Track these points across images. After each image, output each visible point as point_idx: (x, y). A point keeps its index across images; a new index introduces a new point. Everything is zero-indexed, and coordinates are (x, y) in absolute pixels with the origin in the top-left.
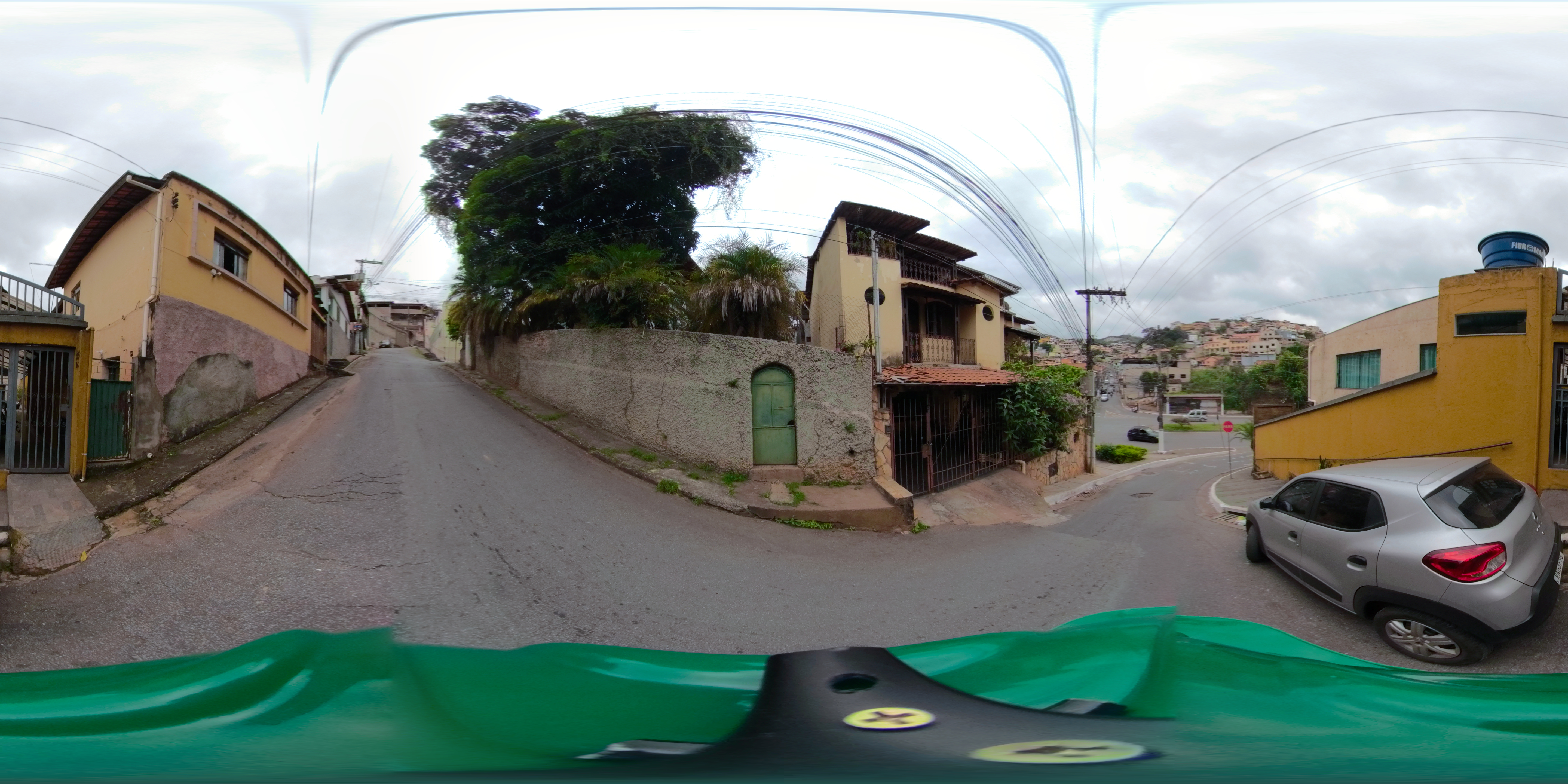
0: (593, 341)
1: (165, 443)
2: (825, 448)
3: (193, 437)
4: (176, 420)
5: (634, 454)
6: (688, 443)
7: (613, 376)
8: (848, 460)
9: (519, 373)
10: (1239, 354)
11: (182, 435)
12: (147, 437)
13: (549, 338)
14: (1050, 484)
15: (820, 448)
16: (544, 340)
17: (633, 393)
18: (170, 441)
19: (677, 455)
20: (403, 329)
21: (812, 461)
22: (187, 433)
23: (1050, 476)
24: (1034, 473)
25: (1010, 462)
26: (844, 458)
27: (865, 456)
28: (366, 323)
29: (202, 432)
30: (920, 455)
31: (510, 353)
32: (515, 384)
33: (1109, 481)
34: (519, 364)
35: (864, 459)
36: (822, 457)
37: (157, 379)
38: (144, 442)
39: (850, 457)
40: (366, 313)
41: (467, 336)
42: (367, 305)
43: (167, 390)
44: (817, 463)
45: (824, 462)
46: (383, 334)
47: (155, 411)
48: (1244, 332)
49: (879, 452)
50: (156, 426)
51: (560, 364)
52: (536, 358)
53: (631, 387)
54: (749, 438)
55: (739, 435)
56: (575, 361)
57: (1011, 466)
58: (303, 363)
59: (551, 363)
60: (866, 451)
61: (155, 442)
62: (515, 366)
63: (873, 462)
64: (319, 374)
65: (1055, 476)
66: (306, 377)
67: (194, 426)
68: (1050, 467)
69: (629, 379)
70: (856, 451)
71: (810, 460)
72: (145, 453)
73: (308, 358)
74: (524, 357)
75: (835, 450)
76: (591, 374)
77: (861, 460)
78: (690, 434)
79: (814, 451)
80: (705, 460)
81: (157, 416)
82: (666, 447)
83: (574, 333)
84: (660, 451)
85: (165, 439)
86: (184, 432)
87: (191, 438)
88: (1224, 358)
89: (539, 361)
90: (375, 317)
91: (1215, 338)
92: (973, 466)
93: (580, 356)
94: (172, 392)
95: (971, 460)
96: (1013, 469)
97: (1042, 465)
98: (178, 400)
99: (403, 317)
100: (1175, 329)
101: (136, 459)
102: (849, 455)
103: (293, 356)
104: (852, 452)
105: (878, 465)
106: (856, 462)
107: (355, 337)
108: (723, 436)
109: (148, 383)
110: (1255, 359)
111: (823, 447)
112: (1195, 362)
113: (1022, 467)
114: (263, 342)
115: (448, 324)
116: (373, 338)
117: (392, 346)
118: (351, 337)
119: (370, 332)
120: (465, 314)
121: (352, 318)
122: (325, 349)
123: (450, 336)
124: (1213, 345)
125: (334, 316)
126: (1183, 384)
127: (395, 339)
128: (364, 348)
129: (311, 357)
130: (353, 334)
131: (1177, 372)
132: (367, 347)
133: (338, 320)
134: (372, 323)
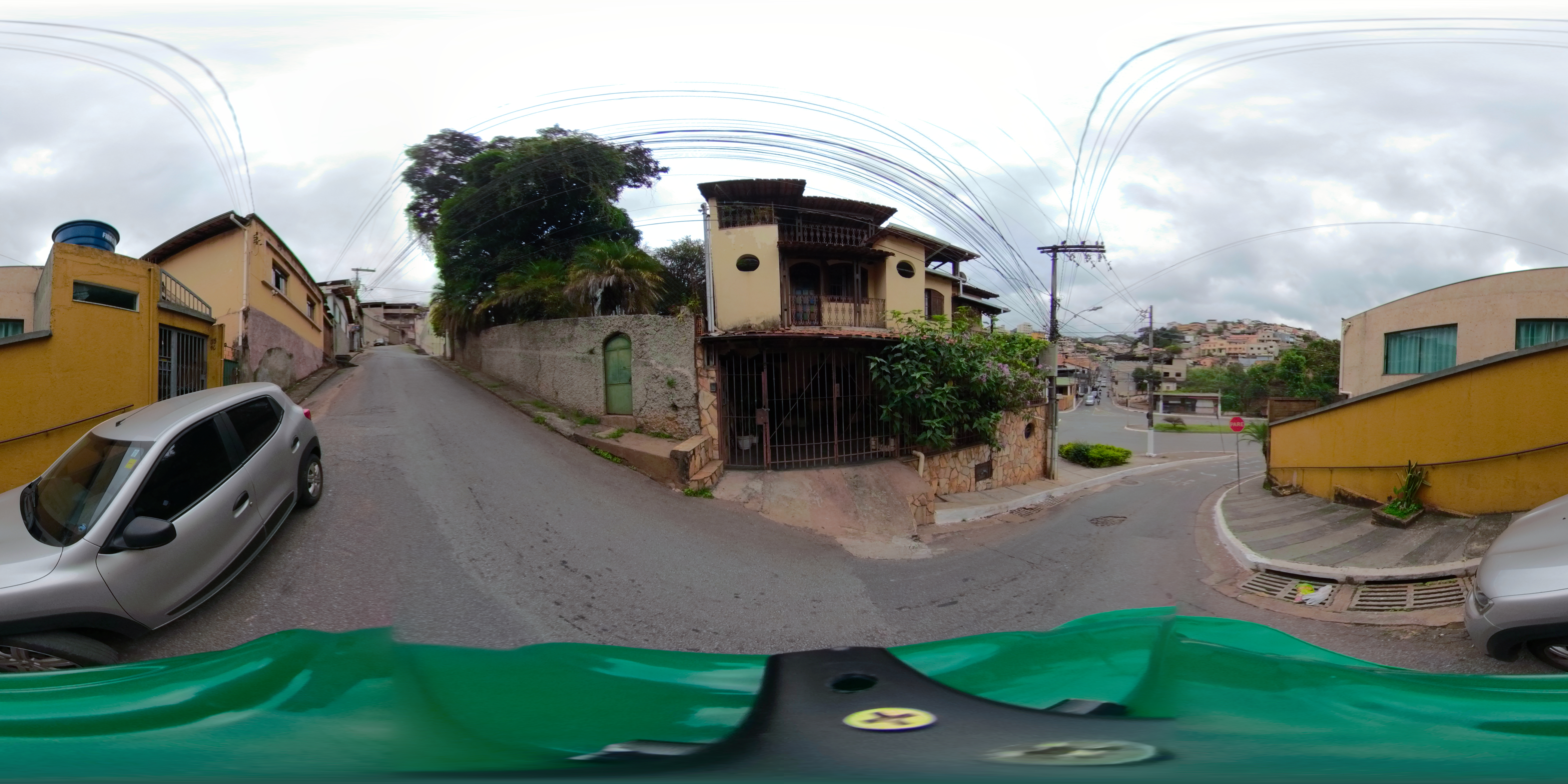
9: (482, 358)
10: (1236, 355)
20: (395, 327)
28: (361, 324)
32: (479, 367)
37: (251, 361)
40: (361, 313)
42: (360, 307)
43: (255, 369)
46: (377, 333)
48: (1242, 333)
52: (491, 347)
58: (319, 356)
64: (330, 366)
66: (323, 367)
73: (322, 354)
88: (1221, 358)
89: (492, 349)
90: (369, 316)
91: (1211, 339)
99: (394, 316)
100: (1172, 329)
103: (314, 352)
107: (353, 337)
109: (247, 363)
110: (1253, 360)
112: (1191, 362)
114: (298, 341)
115: (432, 323)
116: (368, 337)
117: (386, 344)
118: (350, 337)
119: (365, 331)
120: (445, 315)
121: (350, 320)
122: (332, 347)
123: (435, 333)
124: (1210, 346)
125: (337, 319)
126: (1178, 383)
127: (389, 337)
128: (361, 347)
129: (324, 353)
130: (352, 334)
131: (1172, 370)
132: (364, 346)
133: (340, 323)
134: (367, 323)
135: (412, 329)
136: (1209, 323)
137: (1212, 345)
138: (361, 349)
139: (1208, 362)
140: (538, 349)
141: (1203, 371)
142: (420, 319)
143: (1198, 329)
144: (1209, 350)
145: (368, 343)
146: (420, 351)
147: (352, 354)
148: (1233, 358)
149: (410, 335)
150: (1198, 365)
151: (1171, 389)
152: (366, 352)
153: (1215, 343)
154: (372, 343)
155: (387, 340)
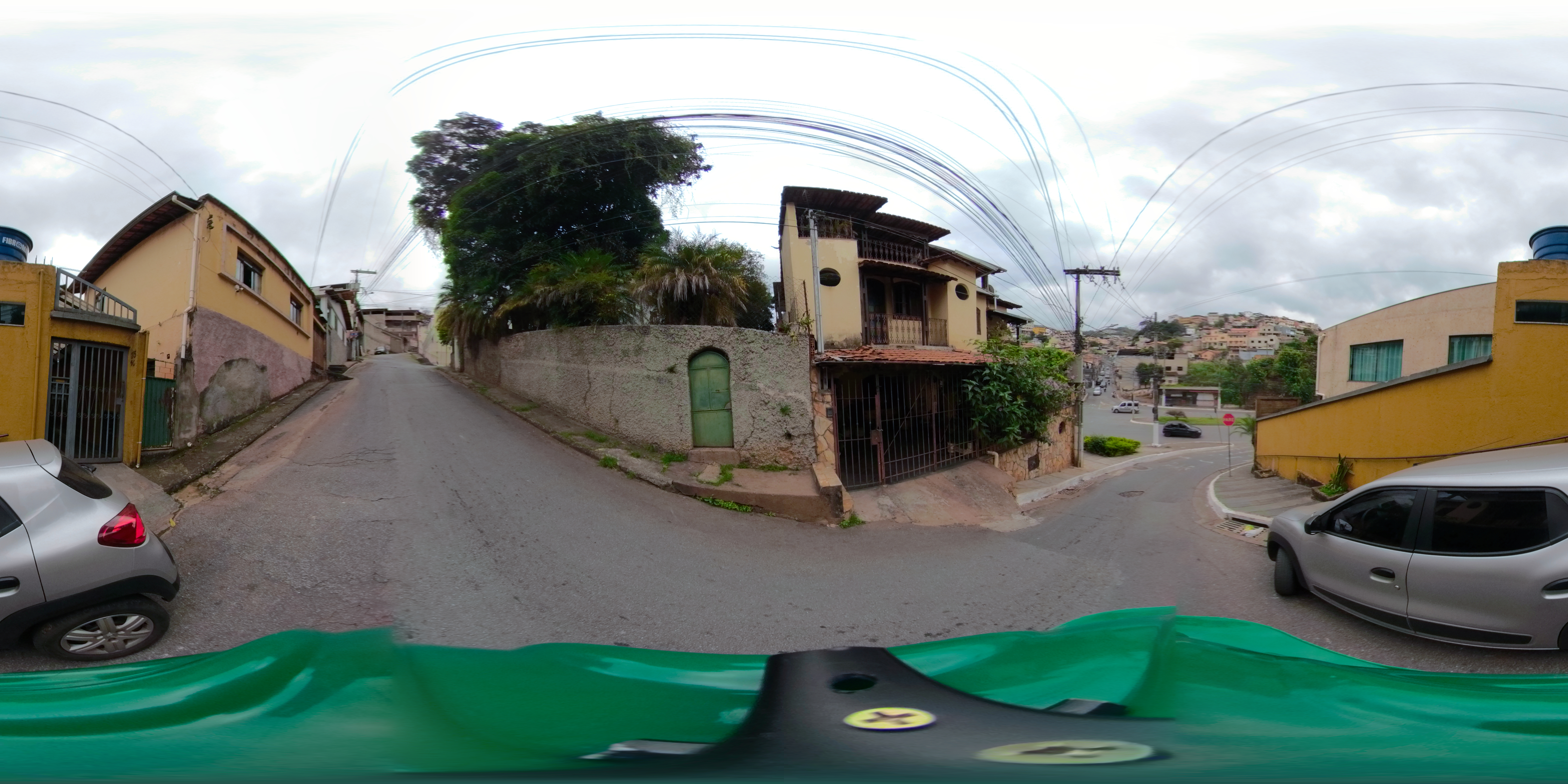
0: (557, 340)
1: (200, 434)
2: (760, 430)
3: (221, 430)
4: (209, 414)
5: (589, 436)
6: (635, 426)
7: (574, 369)
8: (785, 443)
9: (501, 371)
10: (1237, 349)
11: (213, 428)
12: (187, 428)
13: (523, 339)
14: (1030, 478)
15: (755, 430)
16: (520, 341)
17: (590, 383)
18: (205, 432)
19: (627, 437)
20: (397, 335)
21: (747, 444)
22: (217, 426)
23: (1030, 469)
24: (1009, 466)
25: (981, 454)
26: (780, 441)
27: (803, 440)
28: (361, 331)
29: (228, 426)
30: (869, 442)
31: (493, 355)
32: (498, 383)
33: (1097, 476)
34: (500, 364)
35: (802, 443)
36: (758, 440)
37: (195, 378)
38: (185, 432)
39: (787, 441)
40: (362, 321)
41: (456, 341)
42: (362, 313)
43: (203, 388)
44: (752, 445)
45: (760, 445)
46: (378, 341)
47: (193, 406)
48: (1243, 326)
49: (820, 436)
50: (194, 419)
51: (533, 362)
52: (514, 358)
53: (589, 378)
54: (688, 421)
55: (678, 418)
56: (544, 359)
57: (981, 458)
58: (307, 368)
59: (525, 362)
60: (805, 435)
61: (193, 433)
62: (497, 366)
63: (813, 447)
64: (321, 379)
65: (1036, 470)
66: (309, 381)
67: (222, 420)
68: (1030, 460)
69: (587, 371)
70: (792, 434)
71: (745, 442)
72: (186, 443)
73: (311, 364)
74: (503, 357)
75: (770, 433)
76: (557, 369)
77: (799, 445)
78: (637, 418)
79: (750, 433)
80: (651, 442)
81: (195, 410)
82: (618, 431)
83: (542, 334)
84: (613, 434)
85: (201, 431)
86: (215, 425)
87: (220, 431)
88: (1221, 351)
89: (516, 360)
90: (370, 324)
91: (1213, 332)
92: (935, 456)
93: (548, 353)
94: (206, 390)
95: (932, 449)
96: (983, 461)
97: (1019, 457)
98: (210, 396)
99: (397, 323)
100: (1173, 322)
101: (179, 448)
102: (786, 439)
103: (299, 362)
104: (789, 436)
105: (819, 450)
106: (794, 446)
107: (351, 344)
108: (665, 419)
109: (188, 381)
110: (1253, 354)
111: (758, 429)
112: (1192, 355)
113: (994, 459)
114: (275, 349)
115: (438, 330)
116: (368, 345)
117: (388, 352)
118: (348, 344)
119: (366, 339)
120: (453, 320)
121: (348, 326)
122: (325, 356)
123: (441, 341)
124: (1211, 339)
125: (333, 325)
126: (1180, 377)
127: (390, 345)
128: (361, 355)
129: (313, 363)
130: (350, 341)
131: (1173, 364)
132: (363, 354)
133: (336, 329)
134: (368, 330)
135: (414, 337)
136: (1210, 316)
137: (1213, 338)
138: (360, 357)
139: (1209, 355)
140: (586, 362)
141: (1204, 366)
142: (423, 326)
143: (1200, 322)
144: (1210, 343)
145: (368, 351)
146: (423, 361)
147: (348, 364)
148: (1234, 351)
149: (413, 343)
150: (1199, 359)
151: (1173, 383)
152: (366, 360)
153: (1216, 337)
154: (373, 352)
155: (389, 348)
